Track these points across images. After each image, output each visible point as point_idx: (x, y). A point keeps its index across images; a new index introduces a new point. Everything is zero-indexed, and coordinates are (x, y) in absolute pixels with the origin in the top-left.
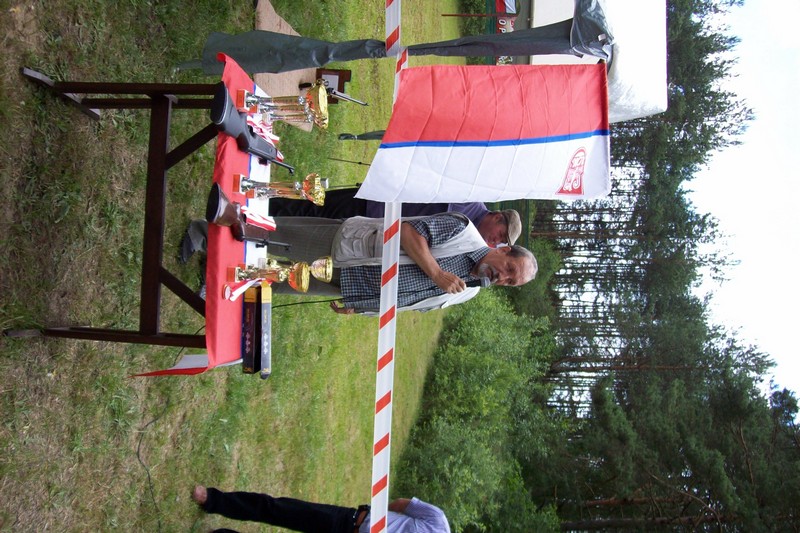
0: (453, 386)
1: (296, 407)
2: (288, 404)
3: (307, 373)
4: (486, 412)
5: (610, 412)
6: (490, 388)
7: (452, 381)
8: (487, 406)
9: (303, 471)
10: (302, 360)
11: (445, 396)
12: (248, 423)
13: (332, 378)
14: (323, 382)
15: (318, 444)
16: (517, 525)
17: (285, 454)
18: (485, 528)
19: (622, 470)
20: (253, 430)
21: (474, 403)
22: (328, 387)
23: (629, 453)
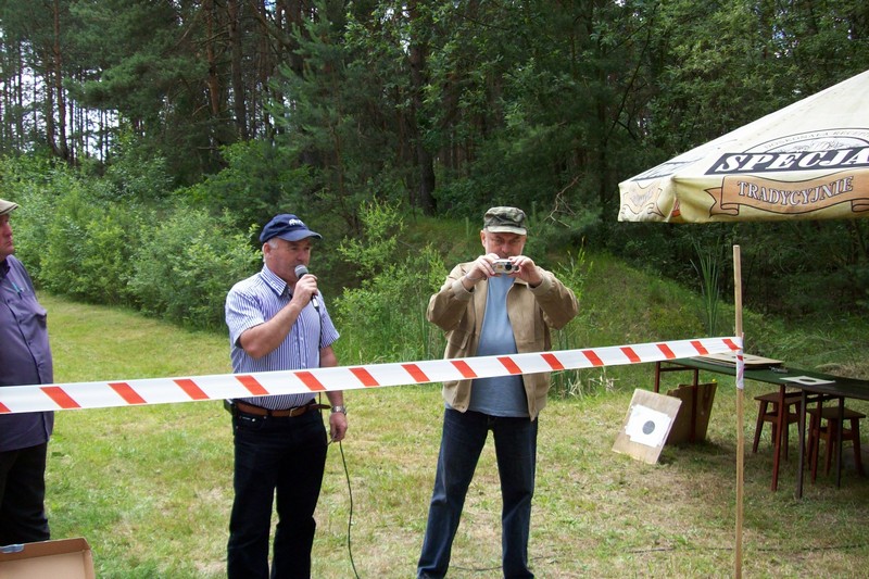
0: (89, 270)
1: (136, 481)
2: (136, 492)
3: (90, 470)
4: (117, 230)
5: (110, 83)
6: (88, 227)
7: (84, 271)
8: (110, 229)
9: (218, 460)
10: (74, 482)
11: (103, 279)
12: (170, 554)
13: (93, 430)
14: (99, 444)
15: (179, 441)
16: (247, 189)
17: (200, 488)
18: (254, 225)
19: (177, 70)
20: (176, 544)
21: (108, 244)
22: (105, 434)
23: (158, 62)
